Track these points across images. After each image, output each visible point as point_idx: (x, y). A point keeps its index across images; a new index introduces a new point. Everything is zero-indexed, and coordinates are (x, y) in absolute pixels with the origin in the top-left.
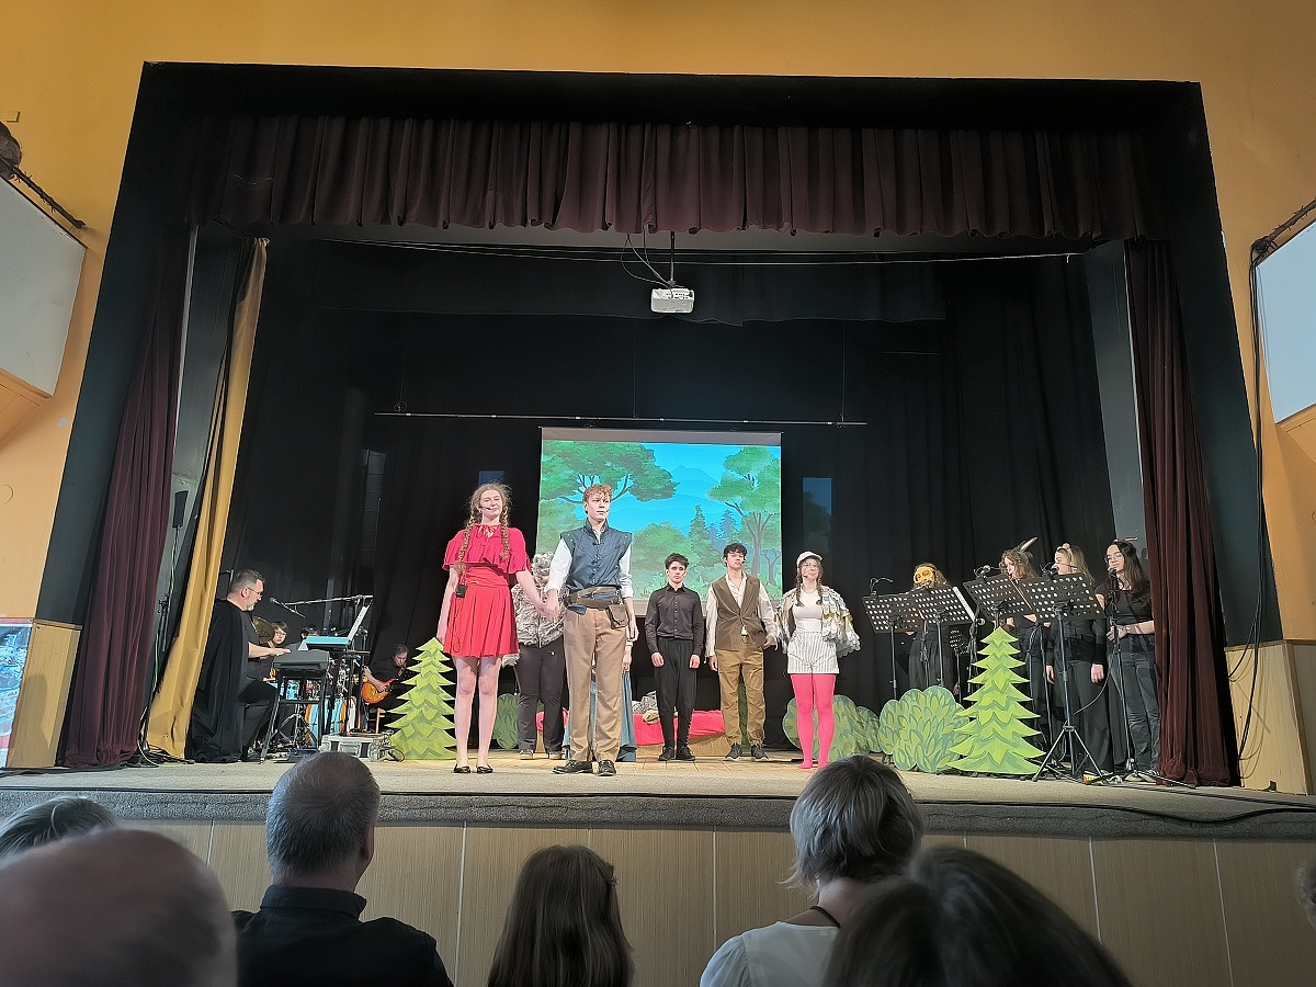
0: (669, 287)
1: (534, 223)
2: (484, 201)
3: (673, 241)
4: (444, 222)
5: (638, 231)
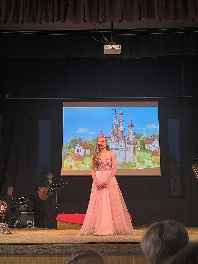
0: (111, 44)
1: (57, 21)
2: (37, 13)
3: (112, 26)
4: (22, 22)
5: (98, 22)
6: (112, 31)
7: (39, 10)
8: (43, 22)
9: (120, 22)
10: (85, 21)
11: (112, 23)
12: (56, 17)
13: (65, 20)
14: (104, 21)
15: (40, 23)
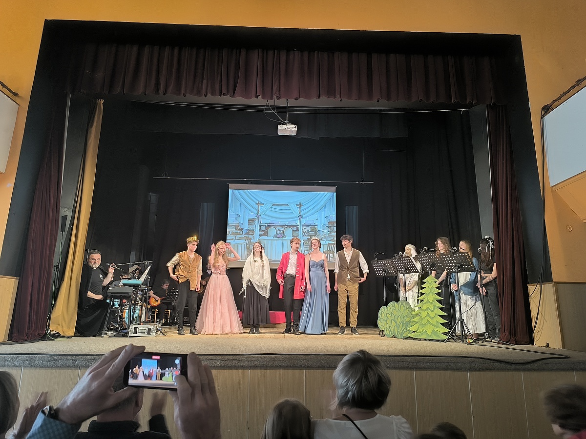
0: (286, 124)
1: (225, 94)
2: (202, 84)
3: (287, 103)
4: (184, 94)
5: (272, 98)
6: (287, 108)
7: (205, 81)
8: (209, 95)
9: (296, 99)
10: (257, 97)
11: (287, 100)
12: (224, 90)
13: (234, 94)
14: (279, 98)
15: (206, 96)
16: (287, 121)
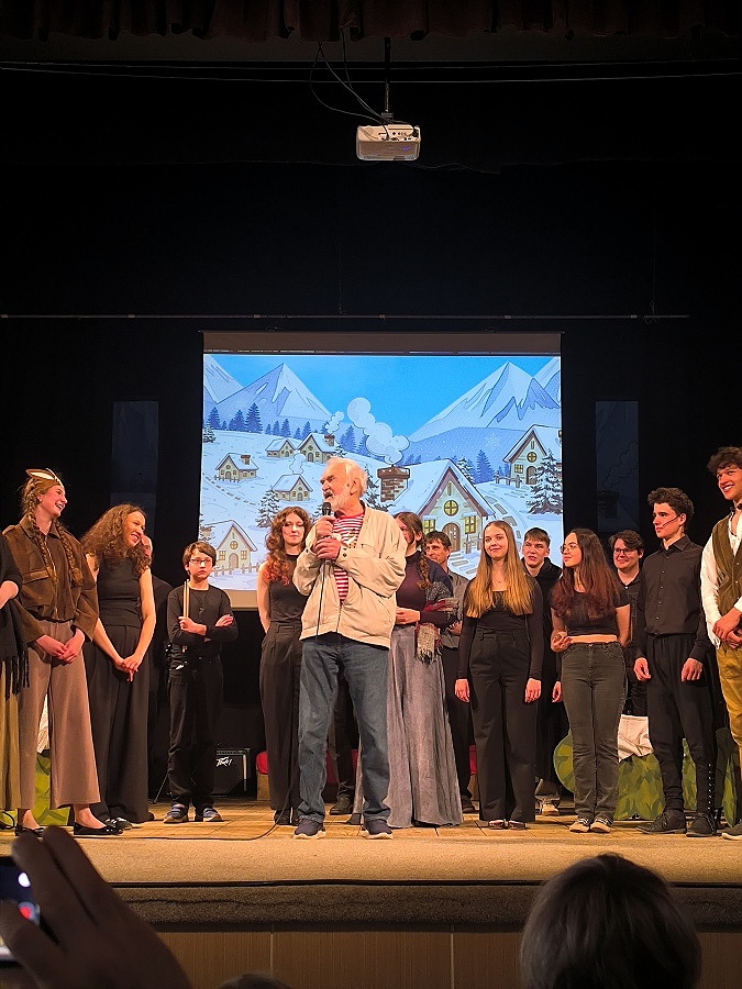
0: (383, 122)
1: (178, 29)
3: (387, 50)
4: (41, 31)
5: (334, 36)
6: (388, 68)
8: (125, 34)
10: (284, 33)
11: (387, 40)
12: (172, 15)
13: (206, 26)
14: (357, 34)
15: (113, 36)
16: (387, 114)
